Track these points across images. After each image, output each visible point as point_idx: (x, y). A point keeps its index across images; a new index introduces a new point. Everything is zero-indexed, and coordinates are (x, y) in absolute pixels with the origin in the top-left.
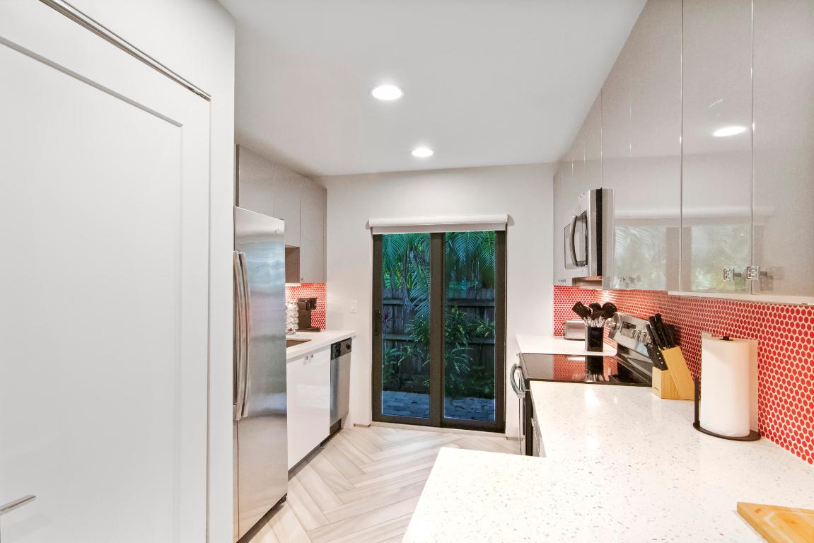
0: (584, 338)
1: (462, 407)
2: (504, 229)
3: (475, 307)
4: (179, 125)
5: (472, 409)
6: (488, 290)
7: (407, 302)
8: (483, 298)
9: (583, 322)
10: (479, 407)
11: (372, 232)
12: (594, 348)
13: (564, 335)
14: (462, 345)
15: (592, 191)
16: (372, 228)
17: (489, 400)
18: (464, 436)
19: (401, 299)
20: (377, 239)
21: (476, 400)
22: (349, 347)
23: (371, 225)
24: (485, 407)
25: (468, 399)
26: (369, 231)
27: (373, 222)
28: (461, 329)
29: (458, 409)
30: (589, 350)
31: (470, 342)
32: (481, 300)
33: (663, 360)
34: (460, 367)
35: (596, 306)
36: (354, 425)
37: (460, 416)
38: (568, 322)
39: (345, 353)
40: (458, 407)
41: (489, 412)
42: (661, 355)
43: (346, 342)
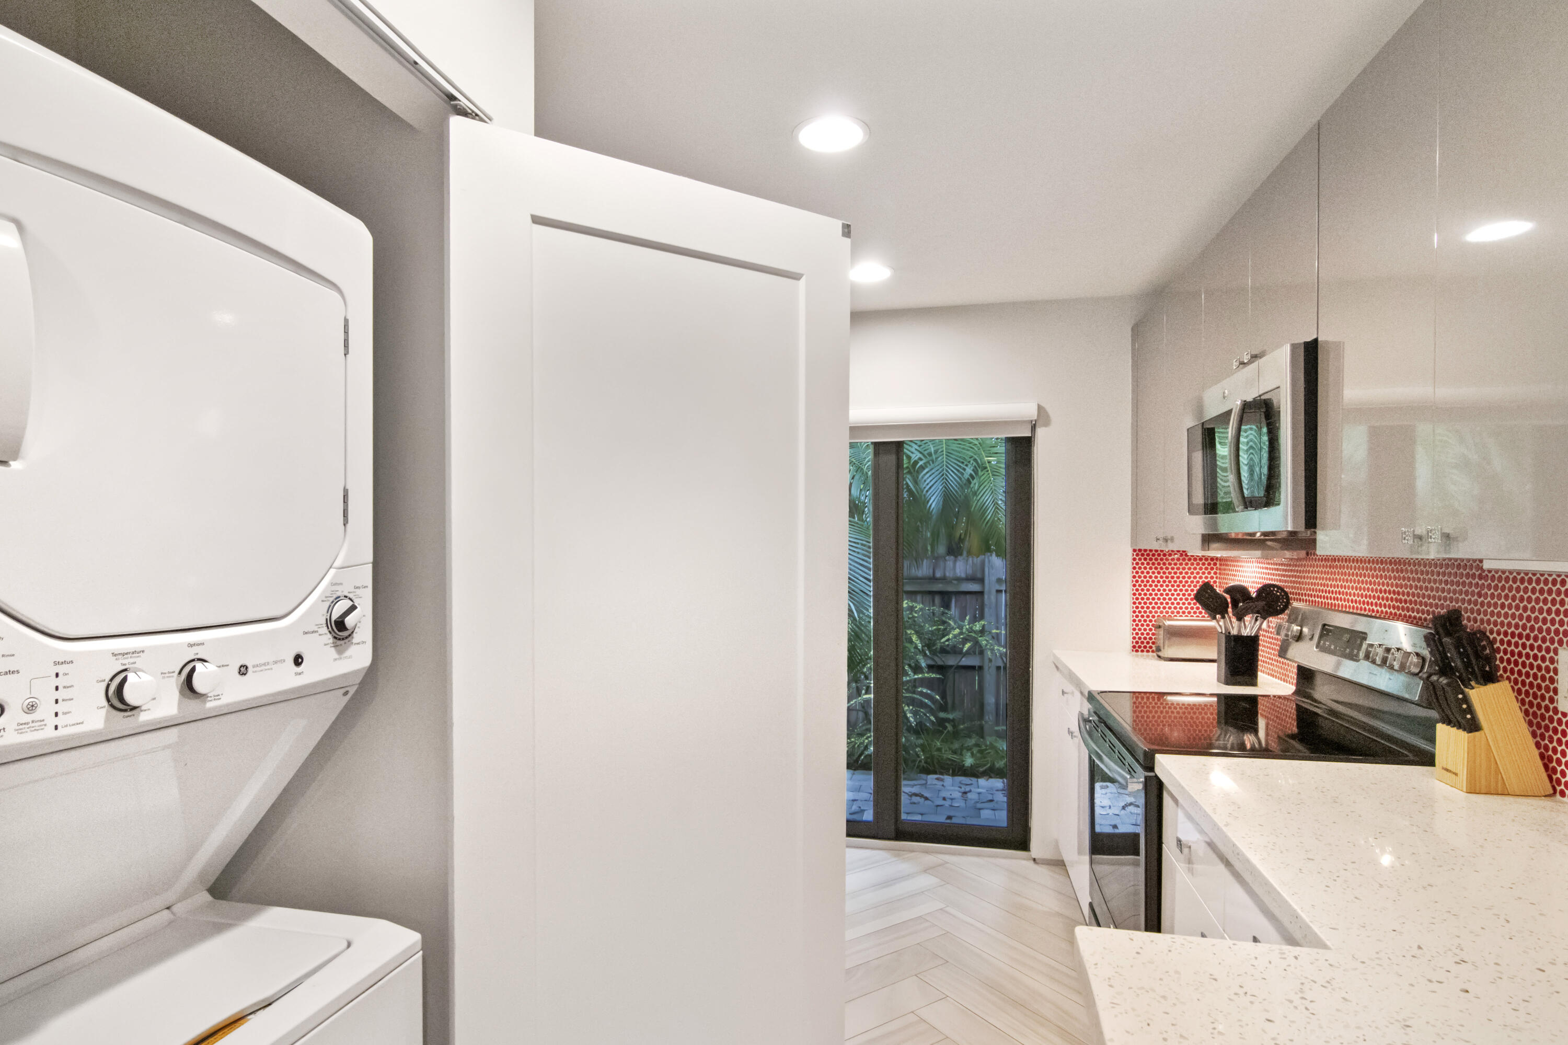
0: (1215, 657)
1: (921, 796)
2: (1029, 435)
3: (932, 593)
5: (944, 799)
6: (959, 558)
8: (949, 574)
9: (1213, 623)
10: (957, 795)
12: (1239, 678)
13: (1158, 649)
14: (917, 669)
15: (1294, 347)
17: (974, 780)
18: (947, 858)
21: (948, 779)
24: (969, 795)
25: (931, 778)
28: (914, 638)
29: (915, 799)
30: (1227, 683)
31: (931, 662)
32: (944, 579)
33: (1470, 710)
34: (915, 714)
35: (1240, 593)
37: (922, 814)
38: (1168, 623)
40: (916, 795)
41: (979, 806)
42: (1466, 700)
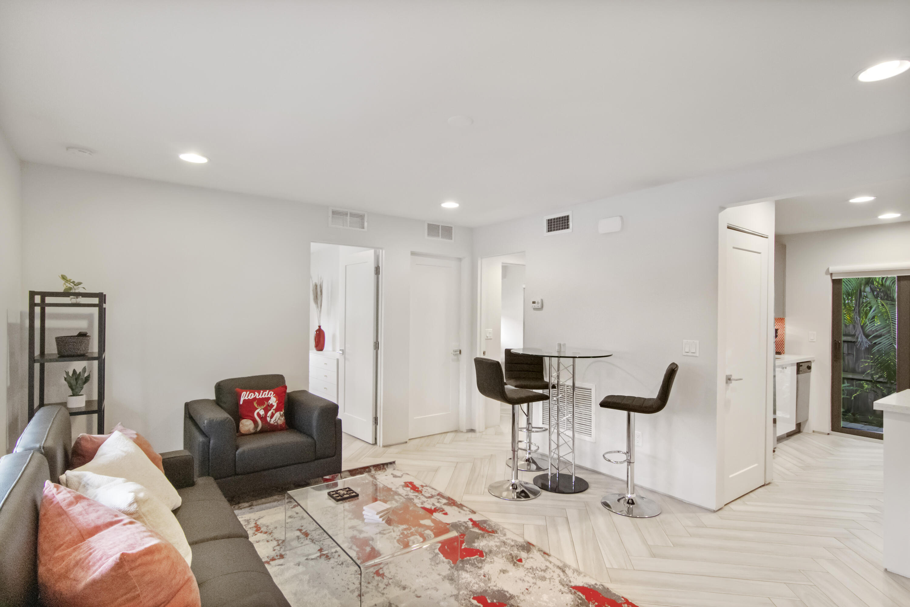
4: (760, 253)
7: (861, 338)
11: (831, 277)
16: (831, 274)
19: (853, 336)
20: (837, 283)
22: (809, 368)
23: (831, 271)
26: (829, 276)
27: (832, 269)
36: (814, 431)
39: (805, 372)
43: (807, 364)
